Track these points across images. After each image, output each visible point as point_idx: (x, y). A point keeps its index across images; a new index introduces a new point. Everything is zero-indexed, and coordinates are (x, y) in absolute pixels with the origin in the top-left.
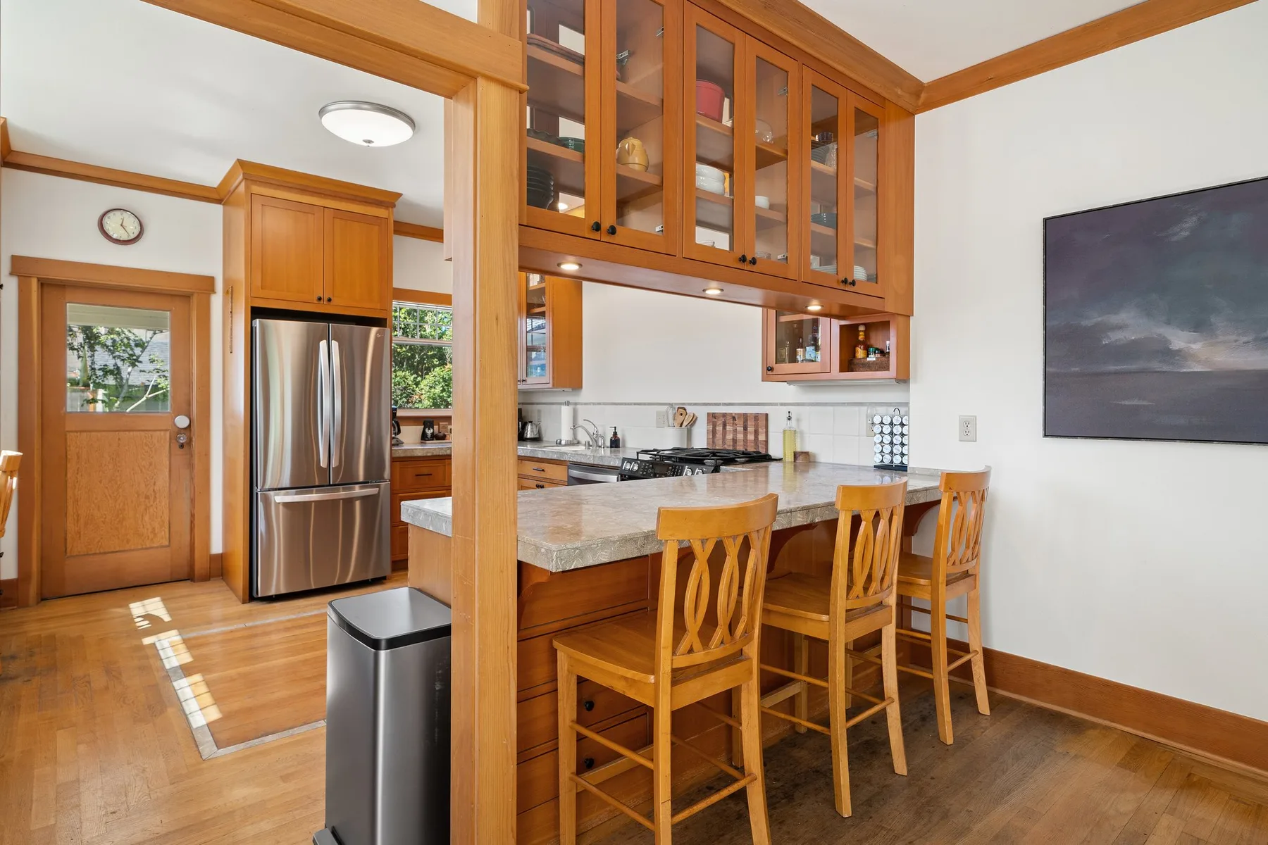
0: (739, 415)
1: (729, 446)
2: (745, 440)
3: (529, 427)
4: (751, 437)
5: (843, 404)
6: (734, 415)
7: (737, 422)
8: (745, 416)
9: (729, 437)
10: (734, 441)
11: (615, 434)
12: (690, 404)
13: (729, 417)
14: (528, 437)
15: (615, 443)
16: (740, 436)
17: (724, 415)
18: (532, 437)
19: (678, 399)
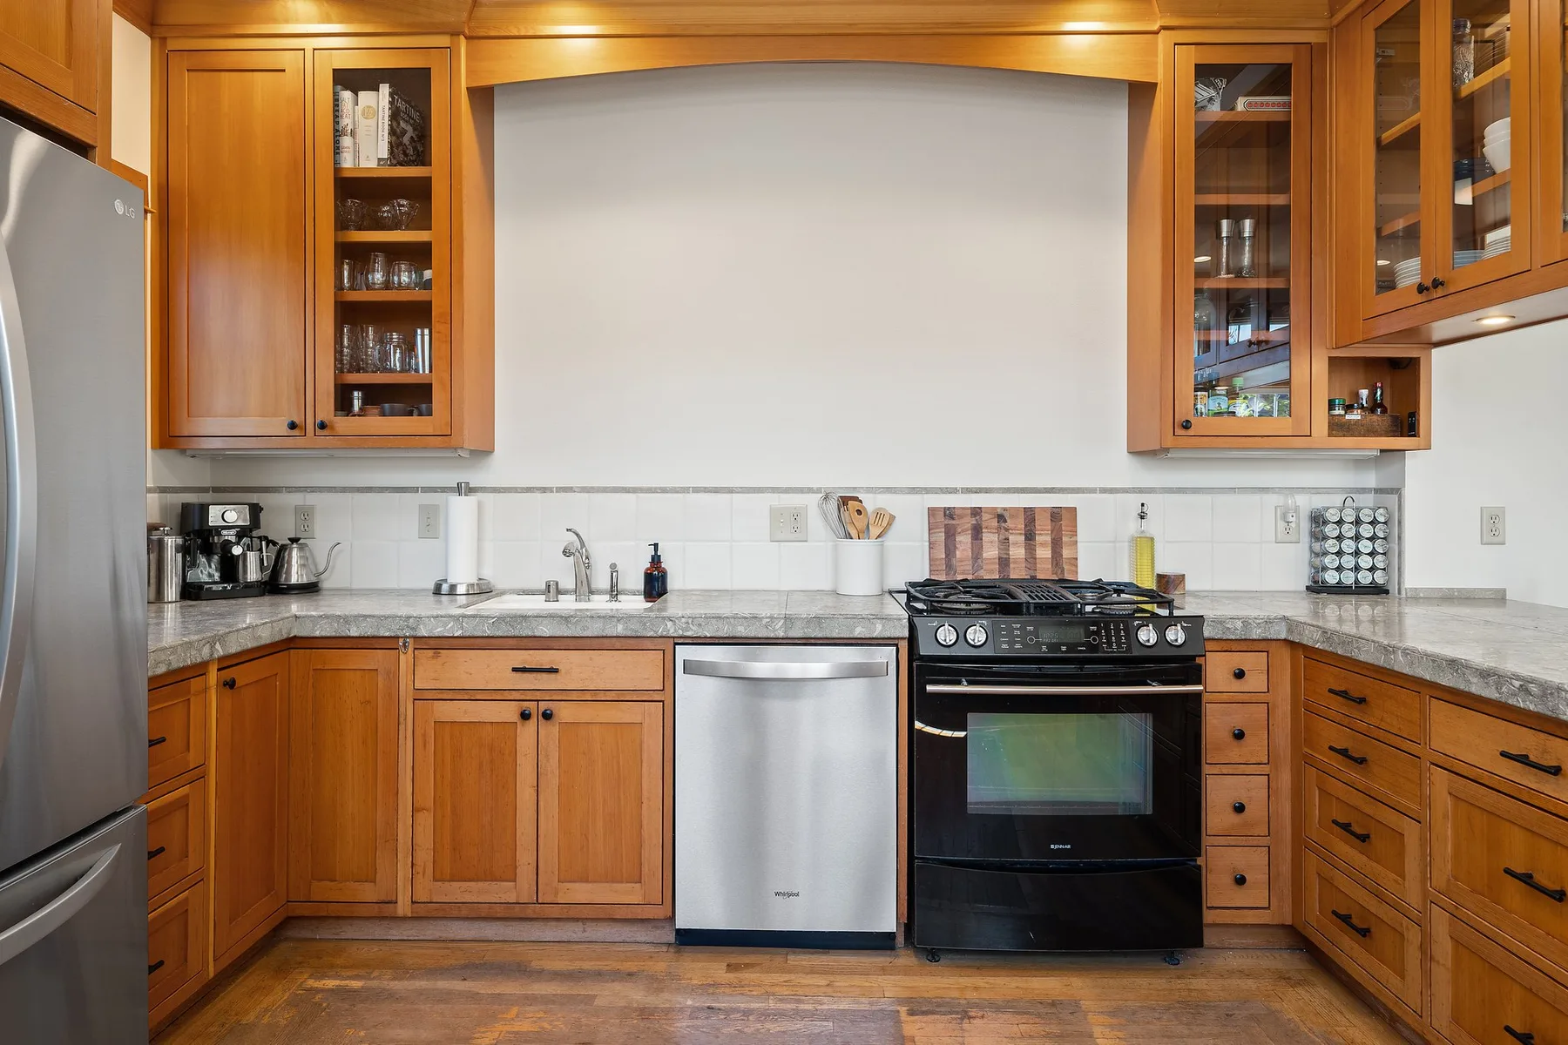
0: (1014, 511)
1: (991, 571)
2: (1031, 556)
3: (295, 553)
4: (1044, 553)
5: (1232, 490)
6: (999, 511)
7: (1010, 524)
8: (1030, 514)
9: (991, 552)
10: (1004, 562)
11: (656, 560)
12: (870, 490)
13: (985, 517)
14: (294, 580)
15: (655, 584)
16: (1018, 552)
17: (976, 512)
18: (305, 580)
19: (843, 481)
